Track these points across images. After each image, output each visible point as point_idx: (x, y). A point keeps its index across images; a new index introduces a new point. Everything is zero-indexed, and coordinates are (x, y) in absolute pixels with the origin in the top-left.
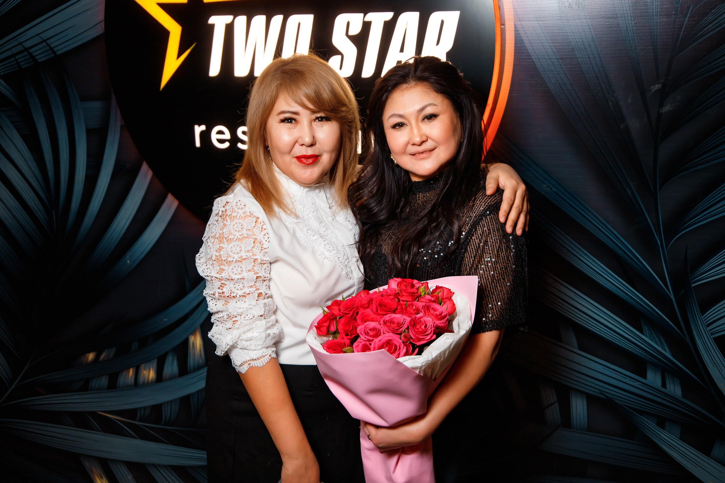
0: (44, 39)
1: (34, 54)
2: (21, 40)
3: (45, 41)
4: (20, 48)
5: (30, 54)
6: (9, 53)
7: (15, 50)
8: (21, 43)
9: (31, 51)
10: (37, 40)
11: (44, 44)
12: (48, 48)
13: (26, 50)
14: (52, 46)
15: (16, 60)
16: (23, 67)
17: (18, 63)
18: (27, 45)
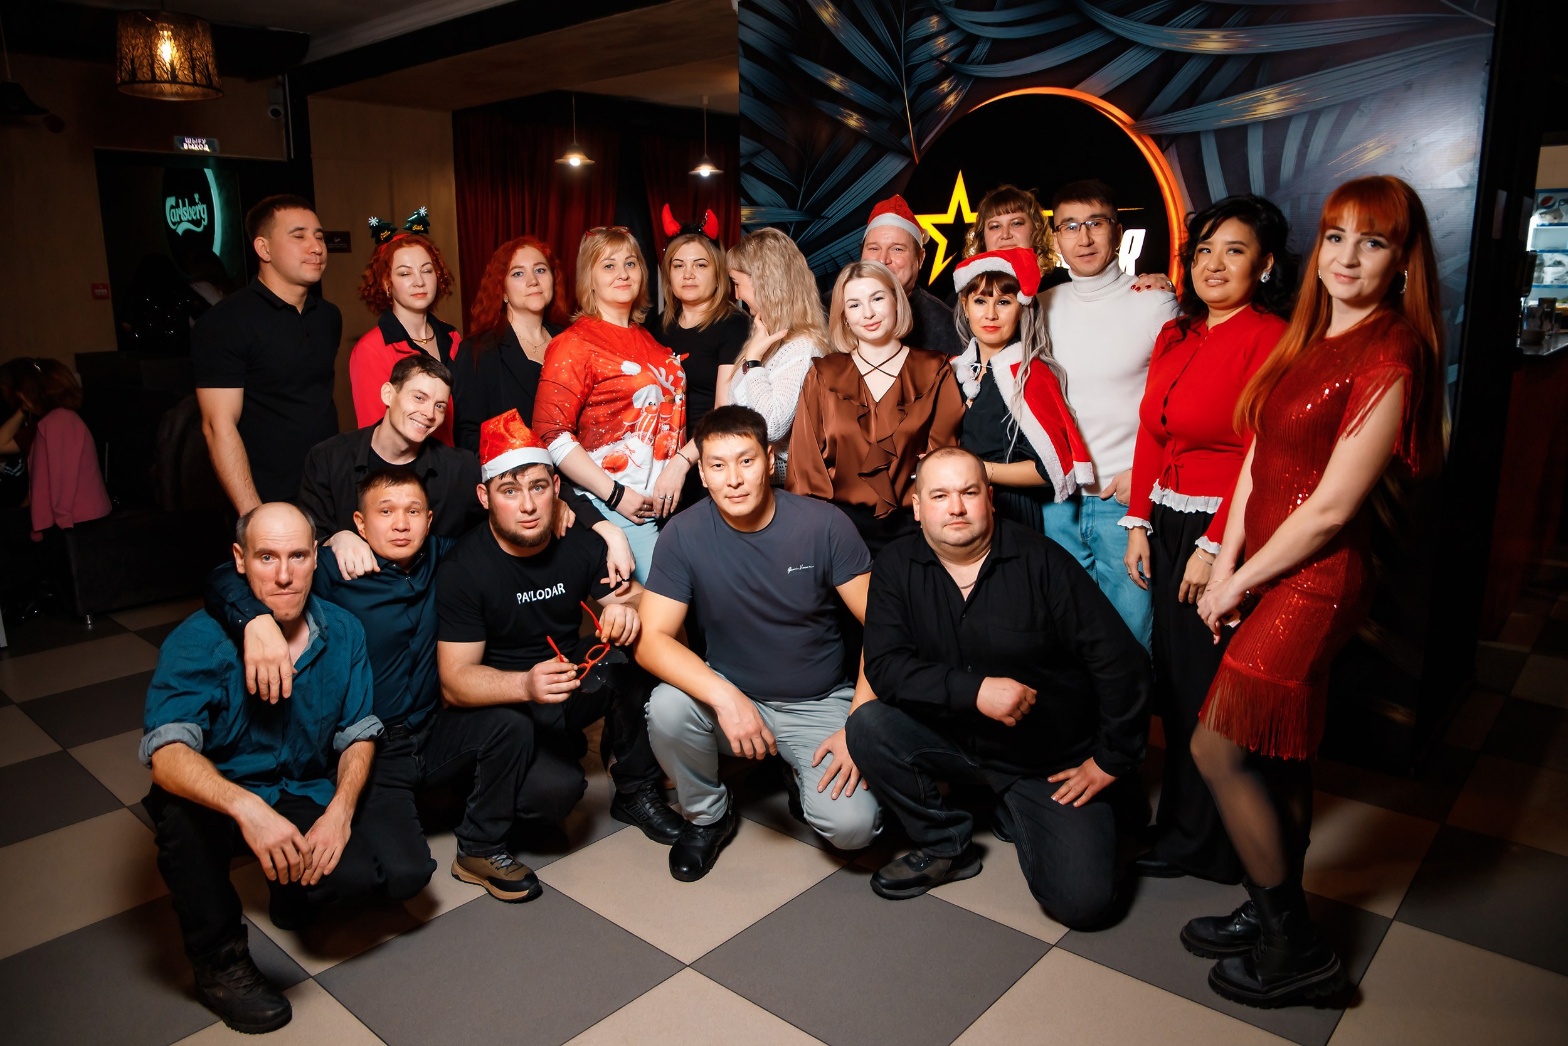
0: (847, 250)
1: (838, 262)
2: (830, 252)
3: (847, 252)
4: (829, 258)
5: (836, 262)
6: (821, 262)
7: (824, 260)
8: (830, 254)
9: (836, 260)
10: (842, 252)
11: (847, 254)
12: (849, 257)
13: (833, 259)
14: (852, 256)
15: (825, 267)
16: (829, 272)
17: (826, 269)
18: (834, 255)
